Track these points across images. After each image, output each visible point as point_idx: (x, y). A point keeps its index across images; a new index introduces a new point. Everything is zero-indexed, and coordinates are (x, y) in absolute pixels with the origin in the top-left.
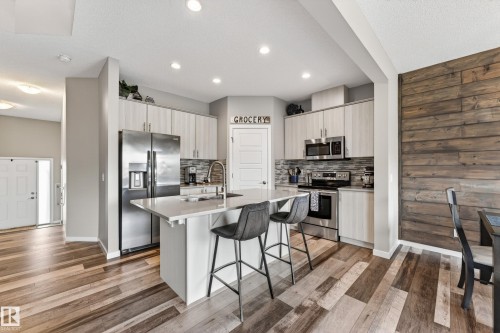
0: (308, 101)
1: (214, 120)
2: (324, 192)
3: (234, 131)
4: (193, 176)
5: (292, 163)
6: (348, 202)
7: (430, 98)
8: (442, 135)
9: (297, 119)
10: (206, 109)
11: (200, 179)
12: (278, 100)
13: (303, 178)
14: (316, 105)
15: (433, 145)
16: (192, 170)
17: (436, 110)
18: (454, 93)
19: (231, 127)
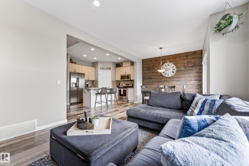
0: (122, 63)
1: (94, 68)
2: (125, 89)
3: (100, 72)
4: (87, 85)
5: (117, 81)
6: (130, 91)
7: (148, 66)
8: (149, 75)
9: (119, 69)
10: (91, 65)
11: (89, 86)
12: (113, 63)
13: (121, 86)
14: (124, 65)
15: (148, 77)
16: (87, 83)
17: (149, 69)
18: (151, 65)
19: (99, 71)
